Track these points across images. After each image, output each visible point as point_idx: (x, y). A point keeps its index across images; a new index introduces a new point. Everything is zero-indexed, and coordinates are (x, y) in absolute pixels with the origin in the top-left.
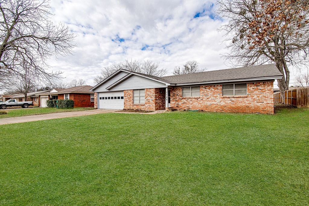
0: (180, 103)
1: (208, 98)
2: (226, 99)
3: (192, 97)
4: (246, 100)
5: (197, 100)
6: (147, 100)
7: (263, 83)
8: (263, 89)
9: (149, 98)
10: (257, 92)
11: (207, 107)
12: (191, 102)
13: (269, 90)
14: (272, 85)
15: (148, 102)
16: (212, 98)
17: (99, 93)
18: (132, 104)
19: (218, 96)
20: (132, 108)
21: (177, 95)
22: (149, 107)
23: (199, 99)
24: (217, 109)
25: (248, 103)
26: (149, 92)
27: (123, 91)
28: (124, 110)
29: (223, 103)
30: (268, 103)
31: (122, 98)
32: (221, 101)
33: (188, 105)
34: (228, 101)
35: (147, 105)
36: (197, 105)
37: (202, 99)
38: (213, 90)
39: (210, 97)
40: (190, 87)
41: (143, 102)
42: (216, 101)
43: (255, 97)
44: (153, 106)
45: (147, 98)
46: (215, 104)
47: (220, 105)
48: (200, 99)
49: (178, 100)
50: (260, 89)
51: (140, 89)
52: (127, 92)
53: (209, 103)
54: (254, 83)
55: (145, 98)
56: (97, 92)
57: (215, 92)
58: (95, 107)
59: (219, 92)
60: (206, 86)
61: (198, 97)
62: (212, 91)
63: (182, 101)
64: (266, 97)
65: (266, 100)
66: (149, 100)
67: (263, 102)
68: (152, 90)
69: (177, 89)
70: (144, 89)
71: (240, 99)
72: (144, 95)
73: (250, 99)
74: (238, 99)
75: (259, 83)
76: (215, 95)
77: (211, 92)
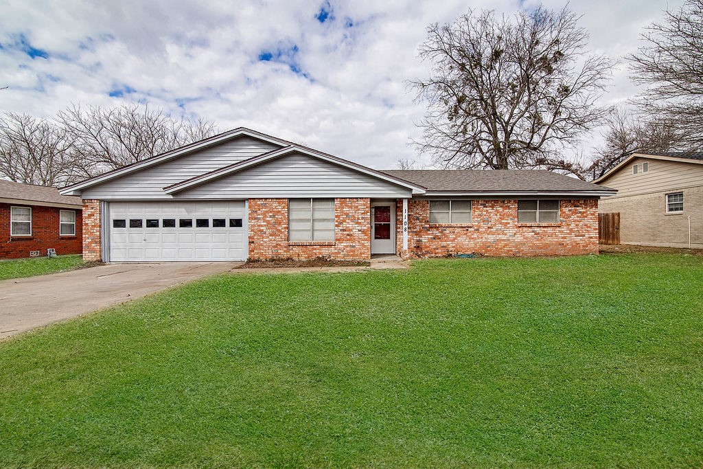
0: (425, 239)
1: (489, 228)
2: (525, 229)
3: (454, 224)
4: (560, 232)
5: (465, 232)
6: (344, 230)
7: (585, 201)
8: (584, 213)
9: (349, 224)
10: (574, 217)
11: (486, 246)
12: (452, 236)
13: (592, 214)
14: (596, 205)
15: (348, 235)
16: (499, 226)
17: (109, 202)
18: (284, 243)
19: (509, 223)
20: (283, 254)
21: (418, 219)
22: (351, 251)
23: (470, 229)
24: (509, 251)
25: (563, 238)
26: (351, 207)
27: (243, 201)
28: (251, 262)
29: (519, 238)
30: (591, 238)
31: (237, 223)
32: (515, 234)
33: (444, 244)
34: (529, 234)
35: (342, 245)
36: (466, 243)
37: (477, 230)
38: (500, 209)
39: (495, 225)
40: (449, 201)
41: (329, 237)
42: (506, 234)
43: (573, 226)
44: (365, 246)
45: (341, 223)
46: (503, 240)
47: (514, 242)
48: (472, 229)
49: (420, 231)
50: (580, 212)
51: (315, 200)
52: (265, 206)
53: (491, 238)
54: (570, 201)
55: (336, 226)
56: (101, 201)
57: (505, 214)
58: (88, 256)
59: (511, 215)
60: (487, 202)
61: (469, 224)
62: (497, 211)
63: (429, 234)
64: (588, 227)
65: (588, 231)
66: (351, 230)
67: (584, 236)
68: (361, 202)
69: (418, 205)
70: (332, 199)
71: (550, 230)
72: (334, 217)
73: (564, 229)
74: (546, 229)
75: (579, 201)
76: (503, 221)
77: (496, 215)
